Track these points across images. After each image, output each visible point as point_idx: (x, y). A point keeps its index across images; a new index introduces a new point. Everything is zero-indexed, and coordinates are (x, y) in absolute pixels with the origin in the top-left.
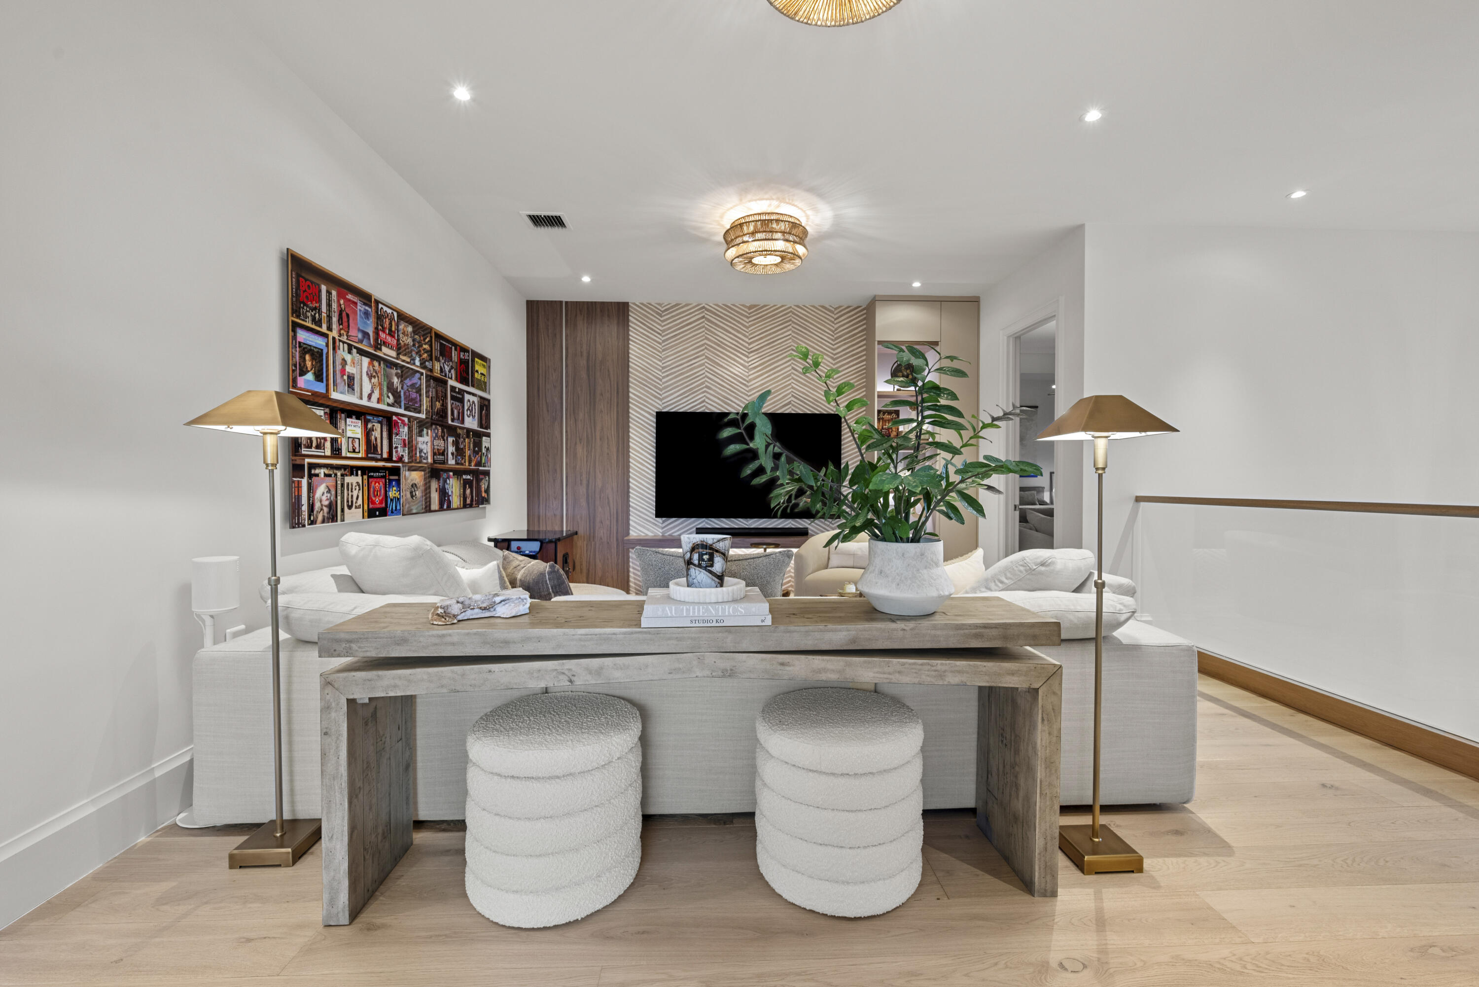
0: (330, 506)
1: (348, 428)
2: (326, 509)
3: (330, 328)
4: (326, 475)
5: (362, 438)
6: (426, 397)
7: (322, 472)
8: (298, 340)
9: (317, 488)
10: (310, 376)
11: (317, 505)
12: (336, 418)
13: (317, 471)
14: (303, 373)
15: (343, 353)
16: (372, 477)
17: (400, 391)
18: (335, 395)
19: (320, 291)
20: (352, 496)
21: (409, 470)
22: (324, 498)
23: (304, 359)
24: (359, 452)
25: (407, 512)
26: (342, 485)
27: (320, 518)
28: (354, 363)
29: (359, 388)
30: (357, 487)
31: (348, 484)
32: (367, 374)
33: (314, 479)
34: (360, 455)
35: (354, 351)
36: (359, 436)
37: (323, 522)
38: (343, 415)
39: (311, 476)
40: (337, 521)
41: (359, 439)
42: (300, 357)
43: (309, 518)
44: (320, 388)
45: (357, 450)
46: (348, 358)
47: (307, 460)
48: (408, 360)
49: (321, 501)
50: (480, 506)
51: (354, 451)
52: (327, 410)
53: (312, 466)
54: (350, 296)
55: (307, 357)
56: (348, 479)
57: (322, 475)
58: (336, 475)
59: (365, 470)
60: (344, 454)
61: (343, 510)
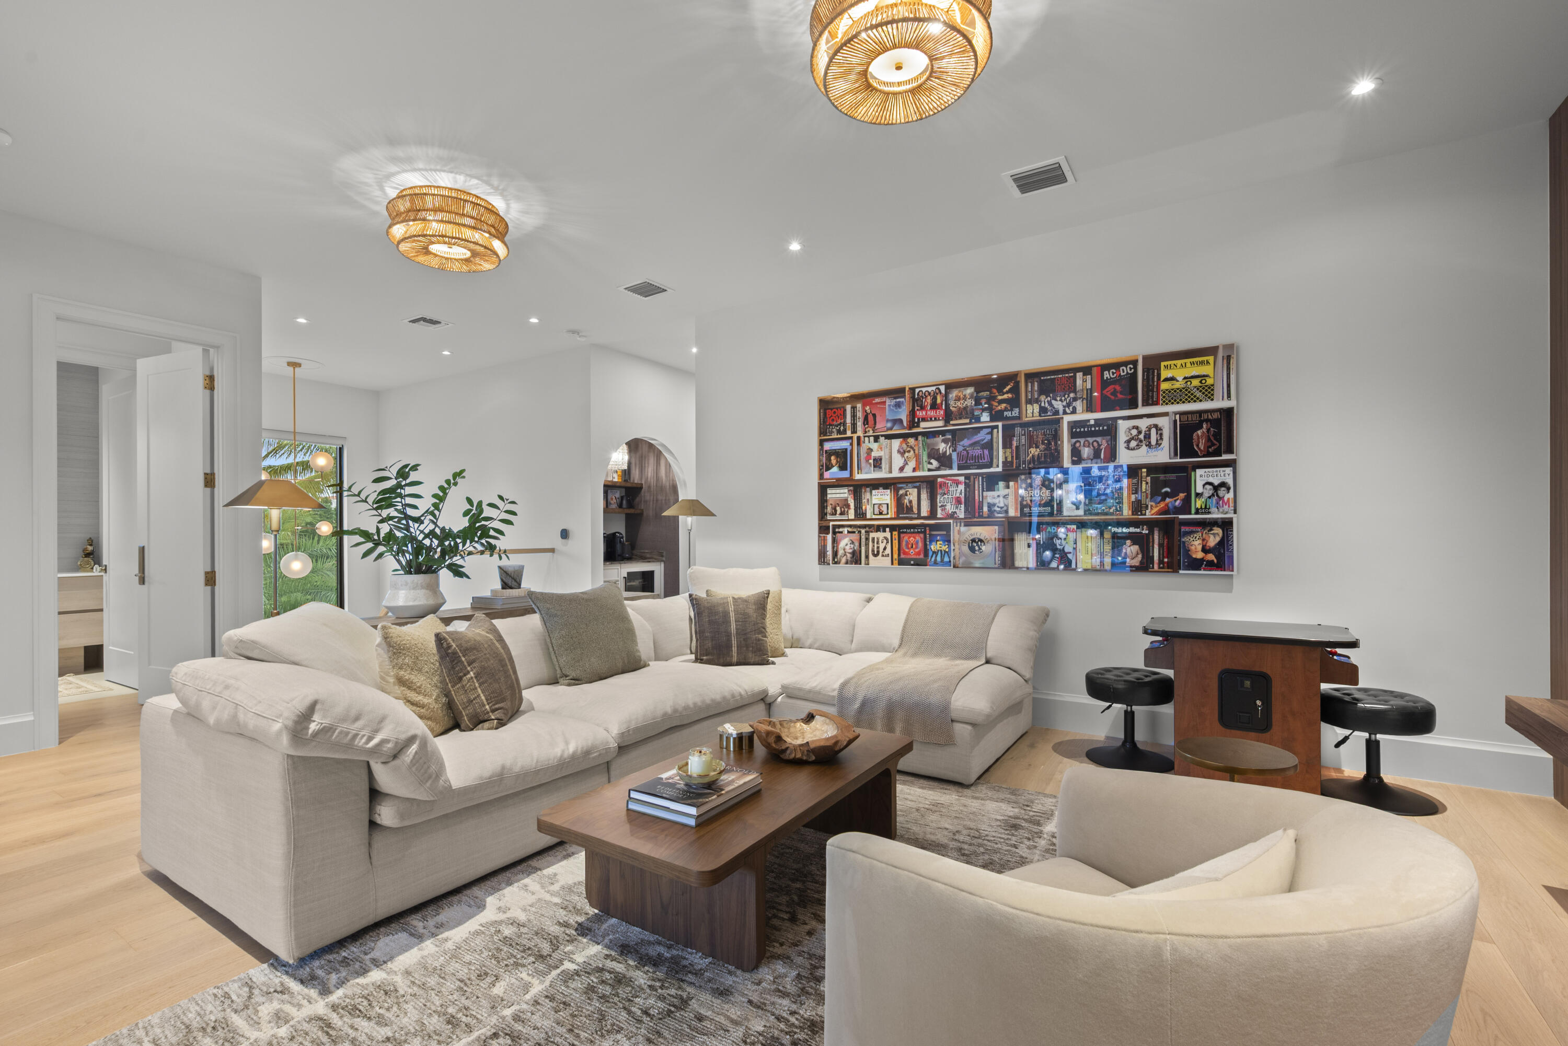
0: (853, 553)
1: (873, 497)
2: (849, 556)
3: (854, 431)
4: (849, 532)
5: (891, 503)
6: (1004, 447)
7: (845, 530)
8: (825, 449)
9: (840, 540)
10: (835, 469)
11: (841, 552)
12: (861, 492)
13: (841, 530)
14: (828, 468)
15: (869, 444)
16: (903, 533)
17: (950, 454)
18: (858, 477)
19: (845, 410)
20: (878, 548)
21: (965, 525)
22: (848, 547)
23: (830, 460)
24: (888, 514)
25: (963, 564)
26: (867, 539)
27: (844, 560)
28: (881, 448)
29: (887, 466)
30: (885, 541)
31: (873, 539)
32: (899, 451)
33: (838, 535)
34: (889, 516)
35: (882, 439)
36: (888, 501)
37: (847, 563)
38: (868, 489)
39: (834, 533)
40: (860, 564)
41: (888, 504)
42: (826, 459)
43: (834, 559)
44: (845, 474)
45: (885, 512)
46: (875, 446)
47: (831, 523)
48: (967, 421)
49: (844, 549)
50: (1181, 572)
51: (881, 513)
52: (851, 488)
53: (835, 527)
54: (877, 400)
55: (833, 458)
56: (872, 535)
57: (846, 532)
58: (860, 532)
59: (893, 528)
60: (868, 516)
61: (867, 557)
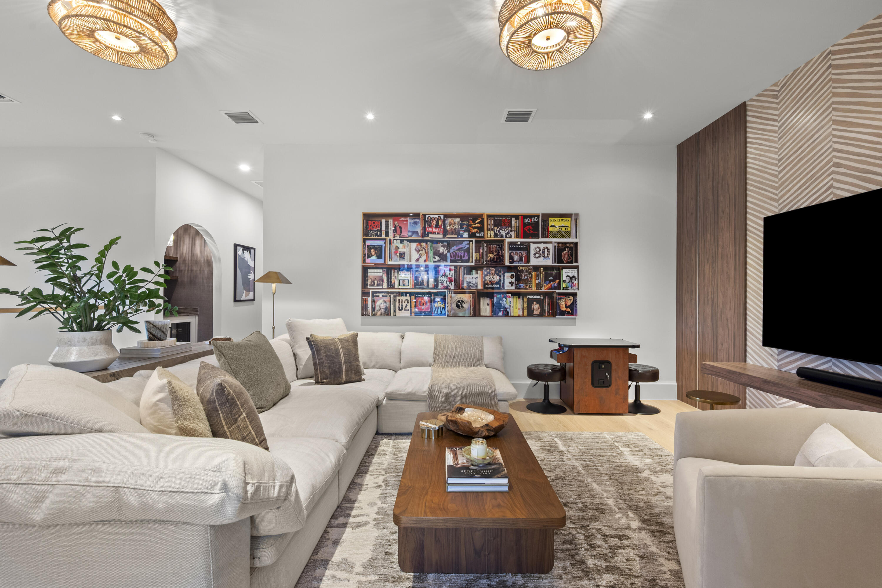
0: (386, 309)
1: (399, 276)
2: (383, 310)
3: (387, 235)
4: (383, 296)
5: (411, 279)
6: (476, 252)
7: (381, 295)
8: (367, 245)
9: (377, 301)
10: (374, 258)
11: (377, 308)
12: (391, 272)
13: (377, 294)
14: (369, 257)
15: (396, 244)
16: (418, 297)
17: (446, 254)
18: (389, 263)
19: (381, 222)
20: (402, 305)
21: (454, 293)
22: (382, 305)
23: (371, 252)
24: (408, 285)
25: (453, 314)
26: (395, 301)
27: (379, 313)
28: (405, 247)
29: (408, 258)
30: (407, 302)
31: (399, 300)
32: (416, 250)
33: (375, 298)
34: (409, 287)
35: (405, 242)
36: (409, 279)
37: (381, 315)
38: (396, 271)
39: (373, 296)
40: (390, 315)
41: (408, 280)
42: (368, 251)
43: (372, 313)
44: (381, 261)
45: (407, 284)
46: (400, 246)
47: (371, 290)
48: (456, 236)
49: (380, 306)
50: (557, 317)
51: (404, 285)
52: (385, 270)
53: (373, 293)
54: (402, 219)
55: (372, 250)
56: (398, 298)
57: (381, 296)
58: (390, 296)
59: (411, 294)
60: (396, 287)
61: (395, 311)
